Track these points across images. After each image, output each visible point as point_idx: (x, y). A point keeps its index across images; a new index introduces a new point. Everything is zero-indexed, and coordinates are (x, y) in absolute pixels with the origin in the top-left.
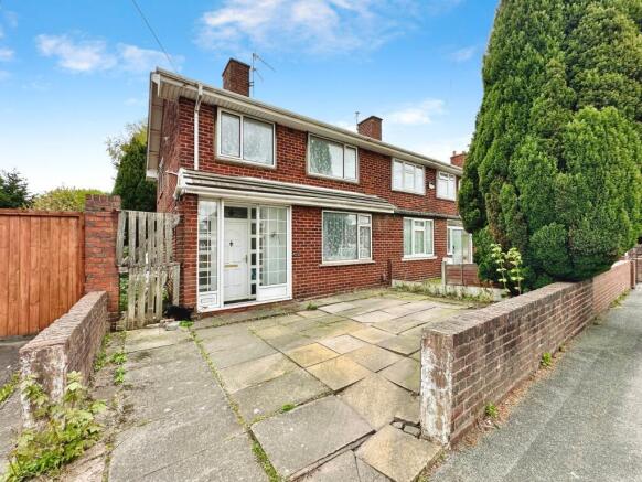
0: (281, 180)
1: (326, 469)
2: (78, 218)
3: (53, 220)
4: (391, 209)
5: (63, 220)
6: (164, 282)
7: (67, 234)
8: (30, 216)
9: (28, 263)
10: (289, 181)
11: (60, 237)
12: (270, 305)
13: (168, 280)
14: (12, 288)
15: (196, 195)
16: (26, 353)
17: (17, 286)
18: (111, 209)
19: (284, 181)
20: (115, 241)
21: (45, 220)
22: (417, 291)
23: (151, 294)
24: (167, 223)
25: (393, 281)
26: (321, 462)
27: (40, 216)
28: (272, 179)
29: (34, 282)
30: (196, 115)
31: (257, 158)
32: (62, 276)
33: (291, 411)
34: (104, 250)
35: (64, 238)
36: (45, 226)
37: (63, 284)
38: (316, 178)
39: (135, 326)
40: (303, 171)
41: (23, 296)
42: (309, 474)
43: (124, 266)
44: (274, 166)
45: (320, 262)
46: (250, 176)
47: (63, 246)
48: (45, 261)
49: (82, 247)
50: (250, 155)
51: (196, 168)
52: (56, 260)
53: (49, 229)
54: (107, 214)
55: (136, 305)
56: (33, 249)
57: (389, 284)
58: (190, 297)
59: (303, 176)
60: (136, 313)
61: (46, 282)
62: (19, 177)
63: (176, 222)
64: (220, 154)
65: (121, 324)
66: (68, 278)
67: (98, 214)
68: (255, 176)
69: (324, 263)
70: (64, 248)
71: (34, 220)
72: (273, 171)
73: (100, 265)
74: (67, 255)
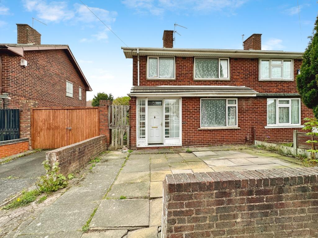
0: (178, 85)
1: (108, 233)
2: (98, 109)
3: (92, 110)
4: (254, 93)
5: (94, 110)
6: (124, 133)
7: (95, 114)
8: (86, 109)
9: (86, 124)
10: (183, 85)
11: (93, 116)
12: (169, 148)
13: (125, 132)
14: (82, 132)
15: (136, 97)
16: (47, 154)
17: (83, 131)
18: (106, 105)
19: (181, 85)
20: (108, 117)
21: (90, 110)
22: (272, 150)
23: (119, 138)
24: (125, 109)
25: (255, 141)
26: (109, 228)
27: (89, 109)
28: (174, 85)
29: (87, 131)
30: (138, 62)
31: (166, 76)
32: (94, 129)
33: (123, 200)
34: (105, 120)
35: (95, 116)
36: (90, 112)
37: (94, 132)
38: (200, 81)
39: (114, 149)
40: (192, 78)
41: (85, 135)
42: (99, 231)
43: (110, 126)
44: (174, 78)
45: (199, 127)
46: (163, 85)
47: (94, 119)
48: (90, 124)
49: (99, 119)
50: (163, 75)
51: (139, 85)
52: (92, 123)
53: (91, 113)
54: (106, 107)
55: (114, 141)
56: (87, 120)
57: (253, 143)
58: (133, 140)
59: (191, 81)
60: (114, 144)
61: (90, 131)
62: (112, 95)
63: (128, 109)
64: (149, 77)
65: (110, 148)
66: (96, 129)
67: (103, 107)
68: (165, 85)
69: (202, 128)
70: (95, 119)
71: (87, 110)
72: (174, 81)
73: (104, 126)
74: (95, 122)
